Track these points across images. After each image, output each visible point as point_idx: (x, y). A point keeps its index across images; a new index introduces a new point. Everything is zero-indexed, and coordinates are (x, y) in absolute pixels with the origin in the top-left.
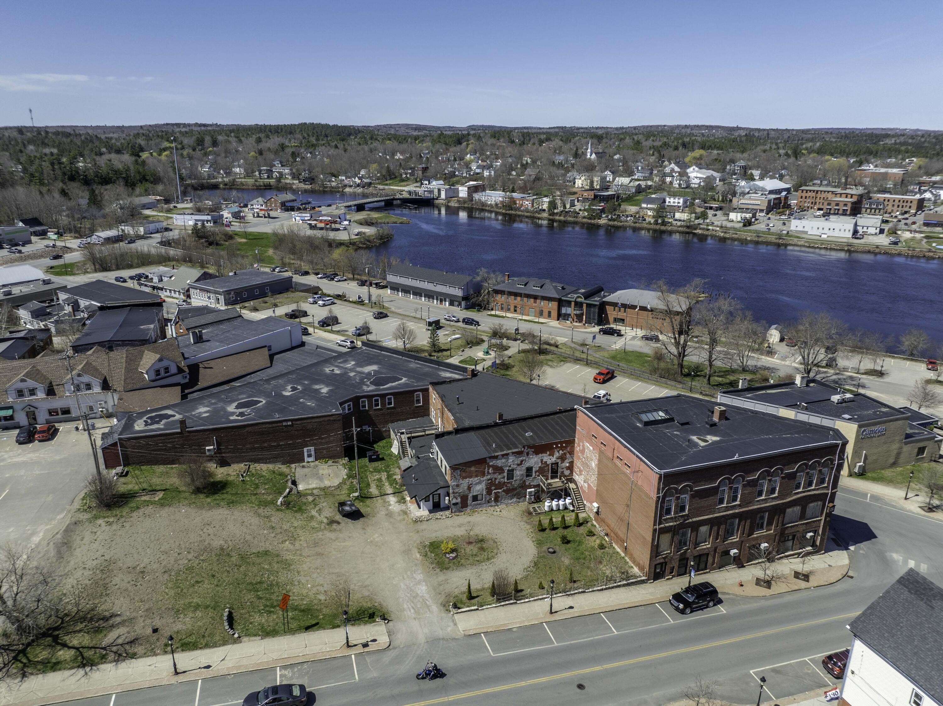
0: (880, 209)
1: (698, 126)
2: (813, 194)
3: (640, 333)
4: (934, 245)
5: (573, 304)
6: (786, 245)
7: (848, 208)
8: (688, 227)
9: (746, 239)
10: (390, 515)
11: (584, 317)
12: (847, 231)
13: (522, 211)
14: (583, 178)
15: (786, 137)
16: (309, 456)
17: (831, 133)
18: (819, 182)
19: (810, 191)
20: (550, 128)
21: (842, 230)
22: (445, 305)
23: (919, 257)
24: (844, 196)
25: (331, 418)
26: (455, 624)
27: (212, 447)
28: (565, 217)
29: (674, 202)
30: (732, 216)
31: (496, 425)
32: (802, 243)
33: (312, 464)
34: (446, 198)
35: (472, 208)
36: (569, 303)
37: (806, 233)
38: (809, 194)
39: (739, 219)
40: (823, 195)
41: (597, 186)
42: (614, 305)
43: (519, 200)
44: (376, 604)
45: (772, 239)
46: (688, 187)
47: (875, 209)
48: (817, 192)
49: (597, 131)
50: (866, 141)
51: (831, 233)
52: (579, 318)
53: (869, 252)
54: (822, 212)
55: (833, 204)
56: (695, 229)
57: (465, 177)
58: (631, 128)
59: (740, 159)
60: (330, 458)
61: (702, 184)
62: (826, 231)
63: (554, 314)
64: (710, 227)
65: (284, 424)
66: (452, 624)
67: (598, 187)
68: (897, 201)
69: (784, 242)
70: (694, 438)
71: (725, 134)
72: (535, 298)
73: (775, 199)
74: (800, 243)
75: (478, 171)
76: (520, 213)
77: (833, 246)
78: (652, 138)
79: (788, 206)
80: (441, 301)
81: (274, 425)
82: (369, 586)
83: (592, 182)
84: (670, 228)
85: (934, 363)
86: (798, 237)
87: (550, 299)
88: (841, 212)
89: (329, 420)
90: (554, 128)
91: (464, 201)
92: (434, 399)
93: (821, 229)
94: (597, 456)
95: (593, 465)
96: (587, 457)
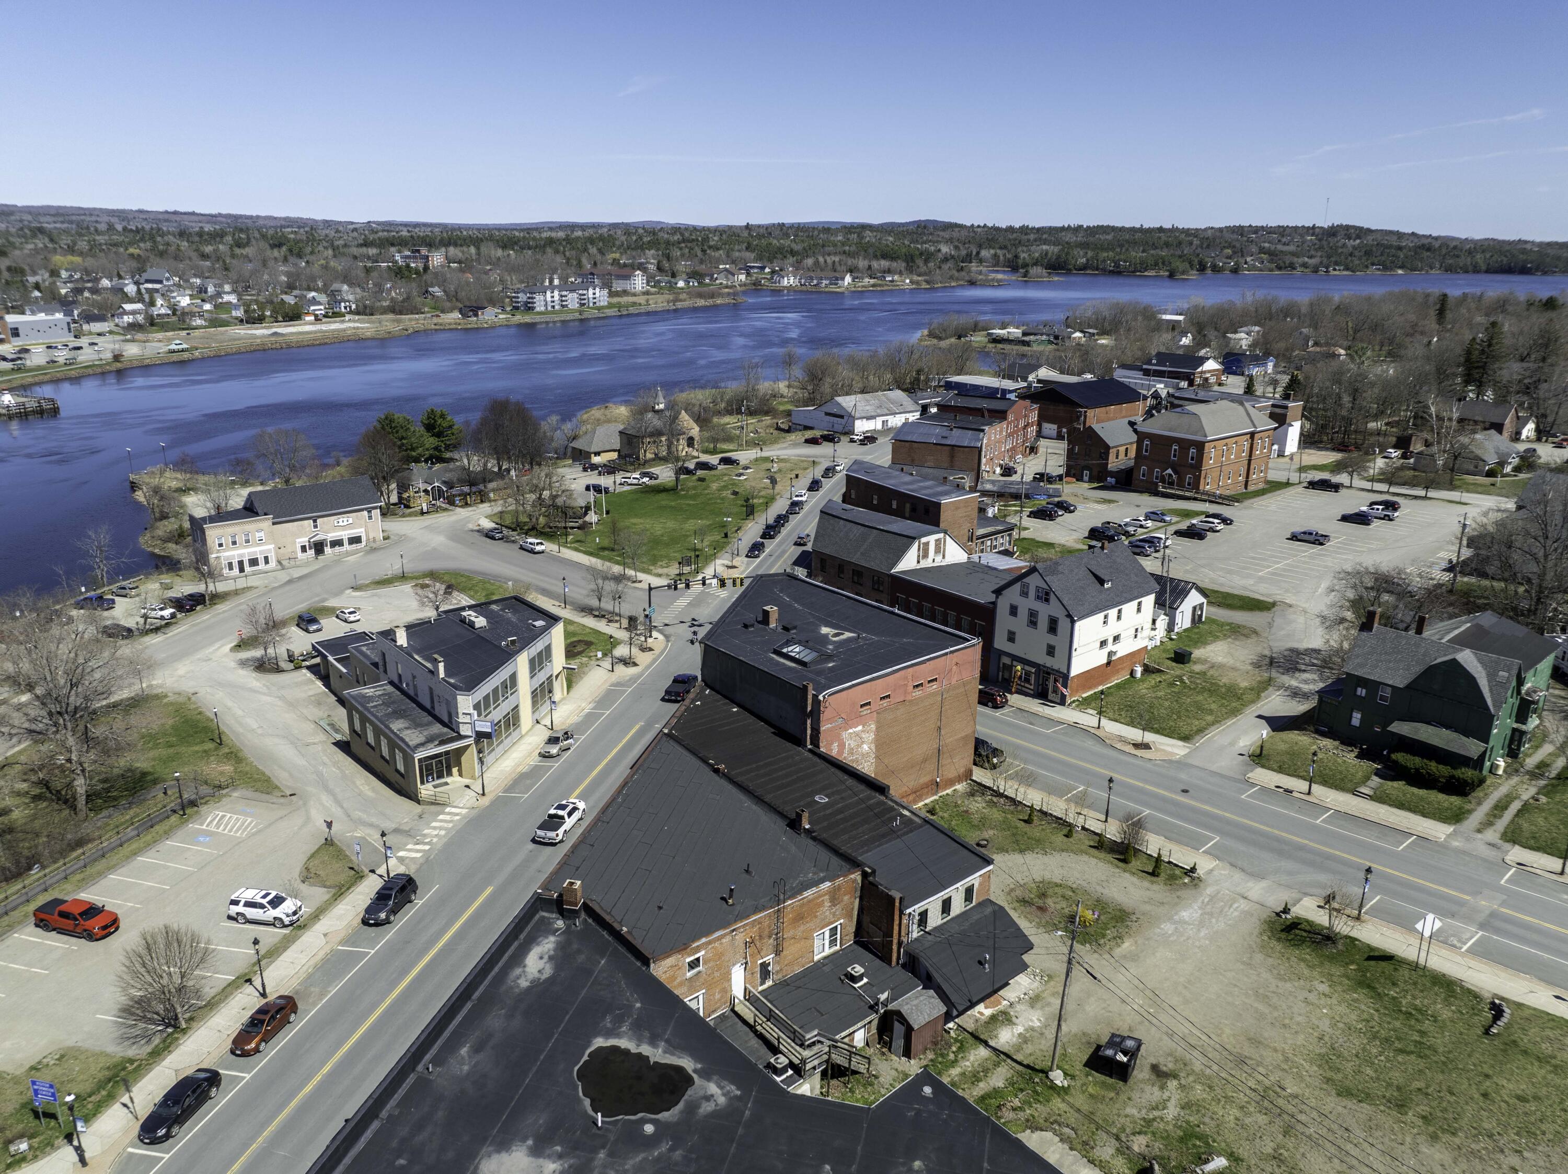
44: (1266, 938)
82: (1243, 963)
92: (694, 965)
94: (873, 727)
95: (865, 747)
96: (851, 751)
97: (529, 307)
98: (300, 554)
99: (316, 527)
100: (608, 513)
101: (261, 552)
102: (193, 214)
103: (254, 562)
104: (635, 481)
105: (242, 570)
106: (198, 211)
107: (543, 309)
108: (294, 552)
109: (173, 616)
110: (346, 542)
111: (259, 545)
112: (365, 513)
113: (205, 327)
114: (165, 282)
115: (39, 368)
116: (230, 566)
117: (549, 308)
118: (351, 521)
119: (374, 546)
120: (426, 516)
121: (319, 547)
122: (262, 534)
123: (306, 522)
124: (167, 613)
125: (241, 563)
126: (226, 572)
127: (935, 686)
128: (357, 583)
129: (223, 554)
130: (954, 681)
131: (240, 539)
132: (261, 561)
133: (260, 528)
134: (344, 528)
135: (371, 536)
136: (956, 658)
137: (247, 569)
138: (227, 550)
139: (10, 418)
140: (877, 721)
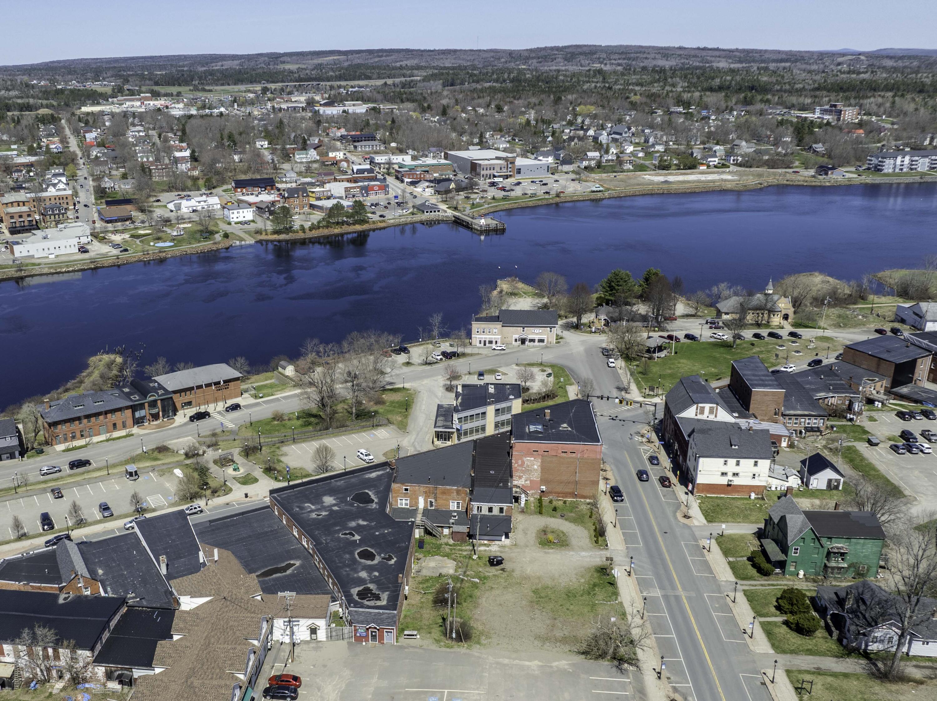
3: (222, 407)
4: (151, 243)
5: (146, 405)
7: (32, 218)
10: (501, 552)
11: (161, 413)
12: (72, 246)
21: (68, 247)
26: (617, 550)
36: (141, 407)
37: (32, 257)
42: (180, 391)
47: (59, 215)
51: (58, 252)
52: (155, 417)
55: (16, 216)
62: (52, 251)
70: (561, 429)
72: (106, 413)
87: (121, 409)
88: (27, 224)
92: (406, 490)
93: (46, 250)
94: (540, 460)
95: (536, 467)
96: (528, 466)
97: (878, 169)
98: (514, 343)
99: (523, 331)
100: (676, 353)
101: (494, 338)
102: (717, 49)
103: (491, 342)
104: (719, 337)
105: (485, 345)
106: (721, 47)
107: (891, 171)
108: (511, 341)
109: (441, 359)
110: (536, 341)
111: (494, 335)
112: (549, 329)
113: (632, 171)
114: (624, 135)
115: (517, 198)
116: (480, 342)
117: (897, 170)
118: (541, 331)
119: (549, 345)
120: (593, 335)
121: (523, 341)
122: (497, 330)
123: (519, 328)
124: (439, 358)
125: (485, 342)
126: (478, 345)
127: (574, 455)
128: (519, 362)
129: (478, 336)
130: (586, 456)
131: (487, 331)
132: (494, 342)
133: (496, 327)
134: (537, 334)
135: (550, 340)
136: (586, 447)
137: (487, 345)
138: (480, 334)
139: (481, 232)
140: (542, 459)
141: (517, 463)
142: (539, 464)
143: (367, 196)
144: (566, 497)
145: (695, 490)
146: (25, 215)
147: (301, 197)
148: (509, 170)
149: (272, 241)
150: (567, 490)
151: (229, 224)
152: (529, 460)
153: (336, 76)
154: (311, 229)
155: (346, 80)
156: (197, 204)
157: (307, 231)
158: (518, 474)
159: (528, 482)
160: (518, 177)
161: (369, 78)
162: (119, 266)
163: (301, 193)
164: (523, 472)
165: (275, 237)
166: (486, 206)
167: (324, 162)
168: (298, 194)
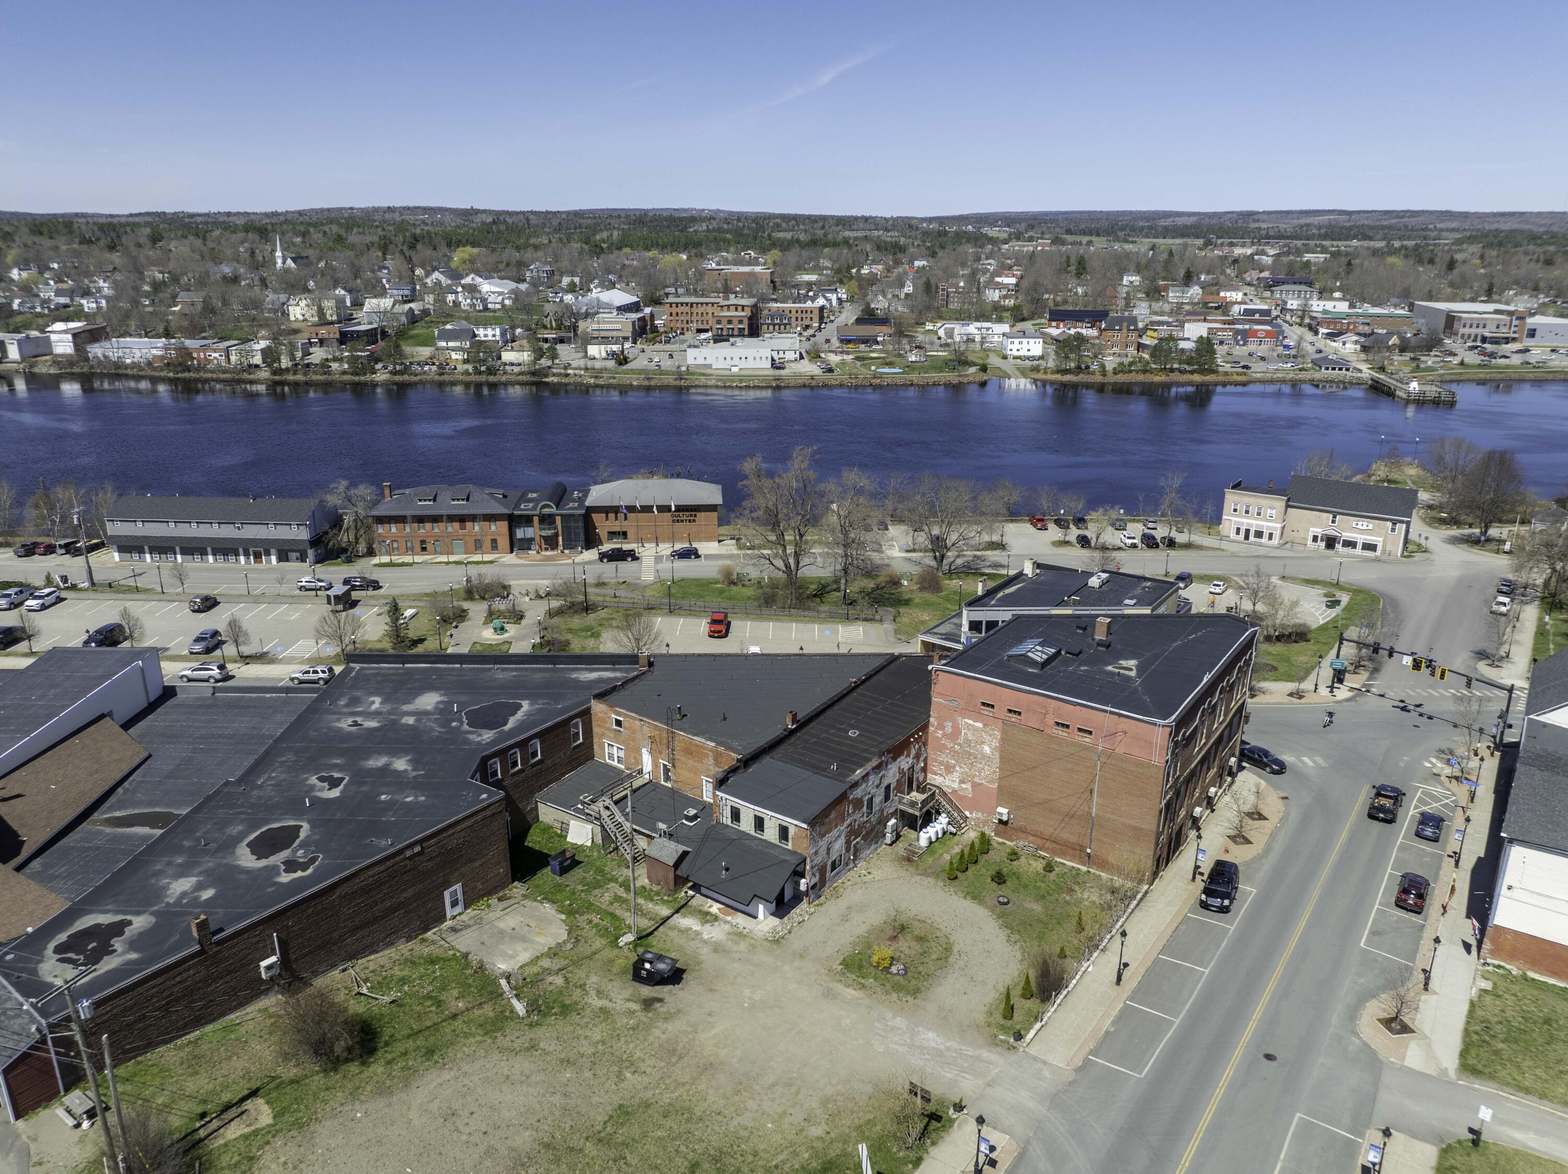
0: (785, 325)
1: (409, 208)
2: (687, 309)
3: (666, 549)
4: (873, 368)
5: (536, 519)
6: (687, 388)
7: (745, 325)
8: (533, 374)
9: (631, 385)
10: (717, 948)
11: (560, 539)
12: (764, 359)
13: (212, 372)
14: (303, 303)
15: (555, 223)
16: (454, 904)
17: (619, 217)
18: (673, 290)
19: (682, 304)
20: (131, 215)
21: (758, 359)
22: (269, 562)
23: (864, 386)
24: (732, 308)
25: (488, 813)
26: (1044, 1063)
27: (273, 959)
28: (305, 374)
29: (486, 336)
30: (593, 350)
31: (792, 732)
32: (712, 383)
33: (463, 917)
34: (24, 358)
35: (93, 374)
36: (527, 520)
37: (710, 366)
38: (681, 309)
39: (604, 354)
40: (701, 309)
41: (331, 315)
42: (607, 510)
43: (198, 350)
45: (670, 380)
46: (486, 309)
47: (780, 325)
48: (692, 304)
49: (231, 219)
50: (668, 227)
51: (744, 364)
52: (551, 543)
53: (804, 386)
54: (709, 334)
55: (724, 321)
56: (546, 376)
57: (40, 315)
58: (292, 212)
59: (533, 262)
60: (489, 893)
61: (507, 302)
62: (736, 361)
63: (504, 542)
64: (570, 371)
65: (408, 853)
66: (1039, 1065)
67: (335, 318)
68: (794, 312)
69: (687, 383)
70: (1110, 668)
71: (459, 221)
72: (462, 519)
73: (639, 319)
74: (710, 383)
75: (63, 300)
76: (209, 375)
77: (757, 383)
78: (355, 230)
79: (655, 329)
80: (258, 556)
81: (389, 863)
83: (321, 312)
84: (504, 378)
85: (1042, 520)
86: (703, 375)
87: (490, 518)
88: (736, 332)
89: (485, 818)
90: (140, 214)
91: (69, 361)
92: (619, 723)
93: (728, 359)
94: (998, 734)
95: (987, 749)
96: (968, 742)
98: (1310, 542)
99: (1333, 522)
101: (1268, 527)
103: (1259, 534)
105: (1247, 538)
108: (1306, 539)
109: (1134, 546)
110: (1359, 546)
111: (1268, 521)
112: (1389, 524)
115: (1509, 367)
116: (1238, 531)
118: (1371, 527)
119: (1383, 558)
121: (1331, 542)
122: (1274, 512)
123: (1325, 515)
125: (1247, 532)
126: (1233, 535)
127: (1088, 739)
128: (1287, 573)
129: (1234, 519)
130: (1120, 750)
131: (1254, 510)
132: (1266, 536)
133: (1273, 506)
134: (1362, 531)
135: (1388, 548)
136: (1124, 724)
137: (1252, 538)
138: (1240, 516)
139: (1407, 402)
140: (1004, 732)
141: (941, 727)
142: (996, 743)
143: (1244, 345)
144: (1063, 855)
145: (1487, 945)
146: (735, 321)
147: (1125, 331)
148: (1513, 329)
149: (1052, 383)
150: (1065, 836)
151: (1005, 357)
152: (971, 726)
153: (1319, 235)
154: (1115, 372)
155: (1333, 240)
156: (976, 331)
157: (1110, 374)
158: (943, 758)
159: (967, 786)
160: (1528, 342)
161: (1371, 239)
162: (812, 388)
163: (1125, 324)
164: (955, 754)
165: (1058, 377)
166: (1442, 372)
167: (1207, 303)
168: (1121, 326)
